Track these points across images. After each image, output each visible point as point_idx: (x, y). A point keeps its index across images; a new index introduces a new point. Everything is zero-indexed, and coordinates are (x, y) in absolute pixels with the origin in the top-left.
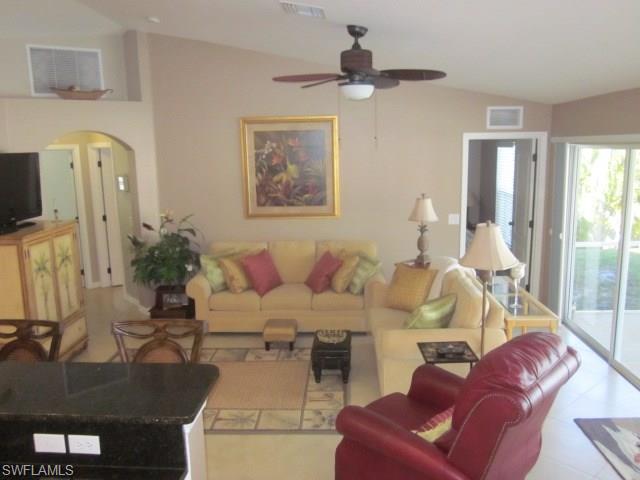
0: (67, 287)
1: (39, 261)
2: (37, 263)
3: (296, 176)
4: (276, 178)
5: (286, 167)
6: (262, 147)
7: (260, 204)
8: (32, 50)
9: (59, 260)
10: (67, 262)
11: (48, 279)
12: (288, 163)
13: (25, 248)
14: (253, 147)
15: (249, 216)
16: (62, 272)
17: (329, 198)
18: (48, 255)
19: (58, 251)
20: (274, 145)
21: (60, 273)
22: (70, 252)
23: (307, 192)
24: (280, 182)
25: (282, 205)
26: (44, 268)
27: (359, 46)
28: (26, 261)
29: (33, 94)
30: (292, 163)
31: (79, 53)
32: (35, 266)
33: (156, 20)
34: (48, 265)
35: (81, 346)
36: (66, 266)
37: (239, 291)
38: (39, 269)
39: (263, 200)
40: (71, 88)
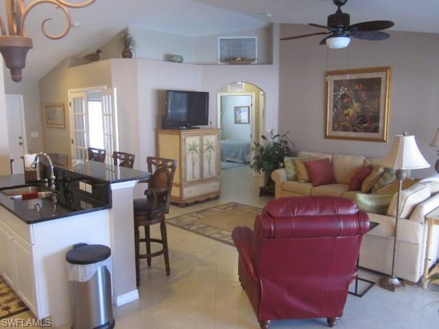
0: (209, 162)
1: (191, 144)
2: (190, 145)
3: (359, 111)
4: (346, 112)
5: (352, 104)
6: (339, 91)
7: (334, 129)
8: (221, 40)
9: (205, 147)
10: (210, 149)
11: (196, 156)
12: (354, 101)
13: (183, 137)
14: (332, 90)
15: (326, 137)
16: (206, 154)
17: (380, 128)
18: (198, 143)
19: (205, 142)
20: (346, 89)
21: (205, 154)
22: (214, 145)
23: (365, 123)
24: (348, 114)
25: (348, 131)
26: (195, 150)
27: (341, 12)
28: (183, 143)
29: (219, 63)
30: (356, 102)
31: (246, 40)
32: (188, 147)
33: (269, 15)
34: (198, 148)
35: (214, 196)
36: (210, 151)
37: (302, 181)
38: (191, 149)
39: (336, 126)
40: (234, 59)
